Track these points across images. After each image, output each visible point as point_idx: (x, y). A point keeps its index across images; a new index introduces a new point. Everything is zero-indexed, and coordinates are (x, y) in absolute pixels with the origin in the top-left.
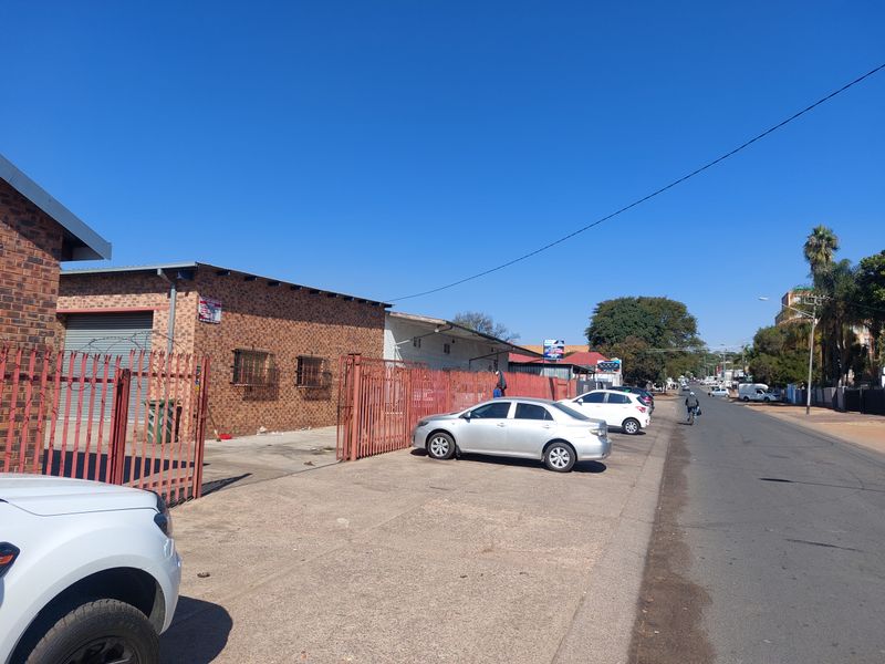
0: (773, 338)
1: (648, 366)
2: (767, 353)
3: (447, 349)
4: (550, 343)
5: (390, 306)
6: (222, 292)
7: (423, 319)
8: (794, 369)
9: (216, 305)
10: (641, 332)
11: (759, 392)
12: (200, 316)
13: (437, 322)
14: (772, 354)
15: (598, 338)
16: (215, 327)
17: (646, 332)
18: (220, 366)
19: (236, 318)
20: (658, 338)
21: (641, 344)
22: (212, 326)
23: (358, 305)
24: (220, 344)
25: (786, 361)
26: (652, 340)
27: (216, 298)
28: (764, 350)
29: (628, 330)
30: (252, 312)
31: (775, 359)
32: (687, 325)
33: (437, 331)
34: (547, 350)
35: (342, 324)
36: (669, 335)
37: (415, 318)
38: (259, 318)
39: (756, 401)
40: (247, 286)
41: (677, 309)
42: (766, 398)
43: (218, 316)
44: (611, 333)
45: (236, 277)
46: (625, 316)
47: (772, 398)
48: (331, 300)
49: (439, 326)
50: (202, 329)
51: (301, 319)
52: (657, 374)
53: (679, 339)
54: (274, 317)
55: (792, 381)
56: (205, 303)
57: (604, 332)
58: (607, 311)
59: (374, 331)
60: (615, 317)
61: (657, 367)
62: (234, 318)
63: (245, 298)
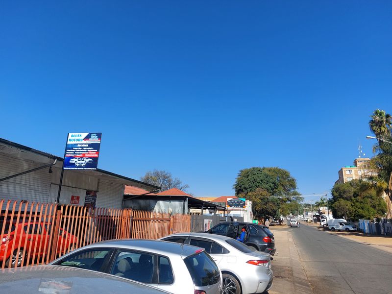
0: (346, 189)
1: (270, 207)
2: (343, 198)
4: (77, 138)
8: (362, 209)
10: (264, 185)
11: (341, 224)
14: (347, 199)
15: (240, 190)
17: (267, 186)
20: (275, 190)
21: (265, 193)
25: (356, 204)
26: (271, 191)
28: (341, 197)
29: (257, 184)
31: (349, 203)
32: (291, 183)
34: (70, 153)
36: (280, 188)
39: (339, 231)
41: (284, 175)
42: (347, 229)
44: (247, 186)
46: (255, 177)
47: (351, 229)
52: (275, 212)
53: (287, 191)
55: (362, 217)
57: (243, 186)
58: (245, 174)
60: (249, 177)
61: (275, 208)
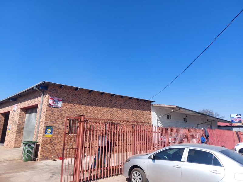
3: (185, 120)
4: (234, 115)
5: (152, 102)
6: (62, 95)
7: (166, 106)
9: (59, 100)
12: (49, 104)
13: (172, 107)
16: (59, 109)
18: (61, 126)
19: (70, 106)
22: (56, 109)
23: (136, 101)
24: (60, 117)
27: (59, 97)
30: (79, 103)
33: (172, 111)
34: (232, 119)
35: (129, 109)
37: (162, 106)
38: (84, 106)
40: (77, 93)
43: (60, 104)
45: (71, 89)
48: (122, 99)
49: (173, 108)
50: (50, 110)
51: (107, 106)
54: (92, 105)
56: (53, 99)
59: (145, 112)
62: (68, 106)
63: (75, 97)
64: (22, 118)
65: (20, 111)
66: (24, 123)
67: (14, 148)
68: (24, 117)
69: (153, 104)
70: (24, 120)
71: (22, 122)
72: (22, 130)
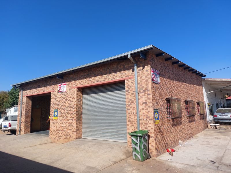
9: (157, 73)
12: (153, 80)
22: (157, 85)
27: (157, 69)
43: (159, 80)
50: (154, 87)
54: (176, 80)
56: (155, 71)
62: (164, 81)
63: (166, 70)
64: (79, 100)
65: (77, 91)
66: (82, 106)
67: (76, 139)
68: (81, 99)
69: (204, 79)
70: (82, 103)
71: (80, 105)
72: (81, 115)
